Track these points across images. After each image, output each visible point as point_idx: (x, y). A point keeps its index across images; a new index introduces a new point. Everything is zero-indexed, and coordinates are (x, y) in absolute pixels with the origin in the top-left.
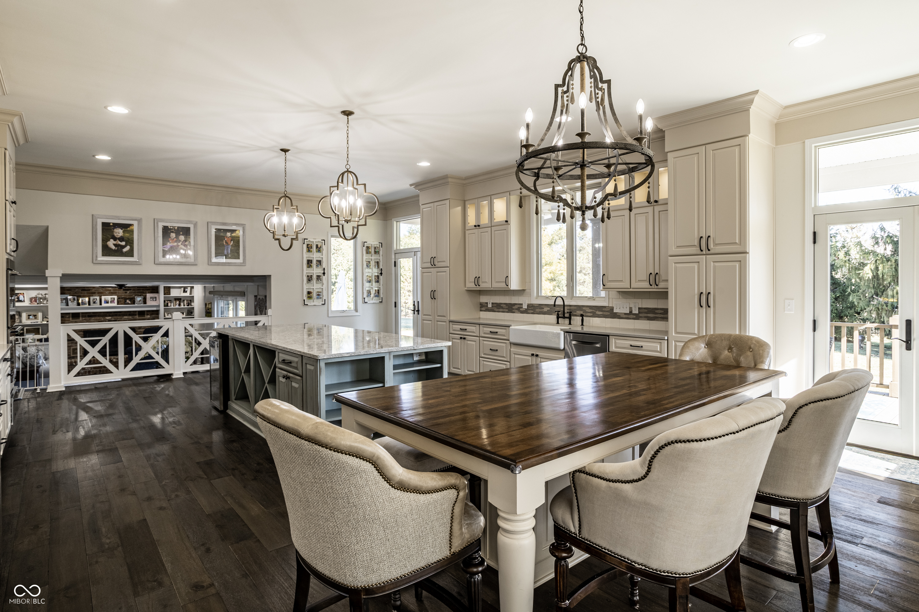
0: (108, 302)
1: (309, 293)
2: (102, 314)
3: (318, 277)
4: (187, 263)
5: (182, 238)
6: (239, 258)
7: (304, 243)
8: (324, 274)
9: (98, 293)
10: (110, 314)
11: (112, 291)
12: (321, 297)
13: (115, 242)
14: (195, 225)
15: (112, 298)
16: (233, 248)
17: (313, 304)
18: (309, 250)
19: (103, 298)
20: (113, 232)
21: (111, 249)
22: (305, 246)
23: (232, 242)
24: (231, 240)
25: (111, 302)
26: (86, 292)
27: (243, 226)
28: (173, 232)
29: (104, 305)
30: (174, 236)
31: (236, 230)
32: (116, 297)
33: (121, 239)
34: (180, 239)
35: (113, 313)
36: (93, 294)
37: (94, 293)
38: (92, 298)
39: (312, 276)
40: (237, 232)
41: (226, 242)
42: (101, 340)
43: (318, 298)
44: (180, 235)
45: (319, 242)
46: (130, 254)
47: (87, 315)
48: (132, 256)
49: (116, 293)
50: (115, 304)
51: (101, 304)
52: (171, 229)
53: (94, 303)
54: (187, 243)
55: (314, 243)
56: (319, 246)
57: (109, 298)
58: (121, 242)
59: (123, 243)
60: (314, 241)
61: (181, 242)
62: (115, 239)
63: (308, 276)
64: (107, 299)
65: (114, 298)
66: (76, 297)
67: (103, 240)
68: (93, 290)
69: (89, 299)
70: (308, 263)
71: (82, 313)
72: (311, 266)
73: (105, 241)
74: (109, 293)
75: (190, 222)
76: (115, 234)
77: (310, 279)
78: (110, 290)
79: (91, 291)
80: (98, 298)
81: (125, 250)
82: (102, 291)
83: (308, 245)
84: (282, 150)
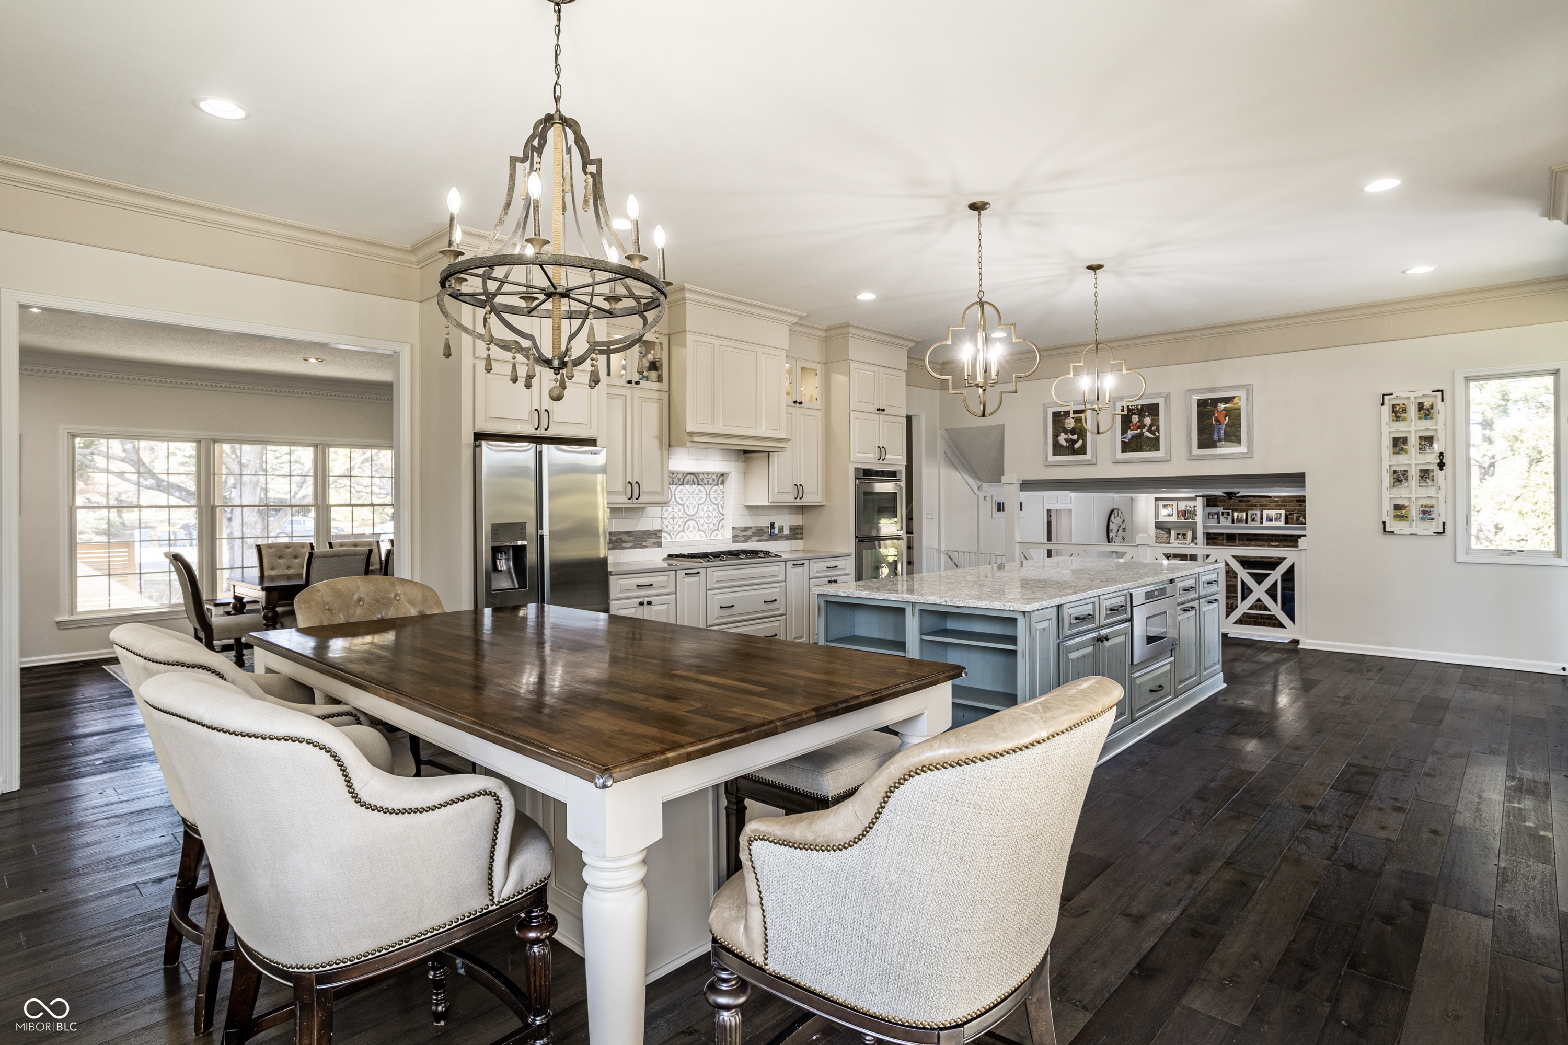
0: (1271, 520)
1: (1397, 507)
2: (1266, 537)
3: (1425, 474)
4: (1153, 460)
5: (1148, 421)
6: (1239, 445)
7: (1383, 404)
8: (1441, 465)
9: (1261, 505)
10: (1278, 538)
11: (1280, 503)
12: (1433, 516)
13: (1066, 437)
14: (1168, 397)
15: (1277, 514)
16: (1228, 429)
17: (1408, 531)
18: (1397, 417)
19: (1265, 512)
20: (1064, 423)
21: (1062, 446)
22: (1386, 410)
23: (1227, 418)
24: (1226, 416)
25: (1276, 520)
26: (1244, 504)
27: (1248, 388)
28: (1135, 414)
29: (1266, 523)
30: (1137, 420)
31: (1234, 397)
32: (1283, 512)
33: (1073, 431)
34: (1145, 422)
35: (1281, 537)
36: (1253, 506)
37: (1255, 505)
38: (1250, 513)
39: (1406, 471)
40: (1236, 400)
41: (1217, 420)
43: (1423, 519)
44: (1145, 416)
45: (1424, 396)
46: (1082, 451)
47: (1245, 537)
48: (1085, 453)
49: (1285, 506)
50: (1282, 523)
51: (1261, 523)
52: (1133, 409)
53: (1253, 520)
54: (1154, 428)
55: (1413, 399)
56: (1427, 405)
57: (1273, 513)
58: (1072, 435)
59: (1075, 437)
60: (1412, 395)
61: (1147, 428)
62: (1066, 432)
63: (1395, 472)
64: (1270, 515)
65: (1281, 514)
66: (1231, 511)
67: (1053, 435)
68: (1254, 501)
69: (1247, 514)
70: (1395, 445)
71: (1239, 534)
72: (1402, 449)
73: (1056, 436)
74: (1276, 506)
75: (1158, 395)
76: (1066, 426)
77: (1399, 477)
78: (1278, 501)
79: (1250, 503)
80: (1259, 513)
81: (1077, 446)
82: (1265, 503)
83: (1394, 406)
84: (1090, 268)
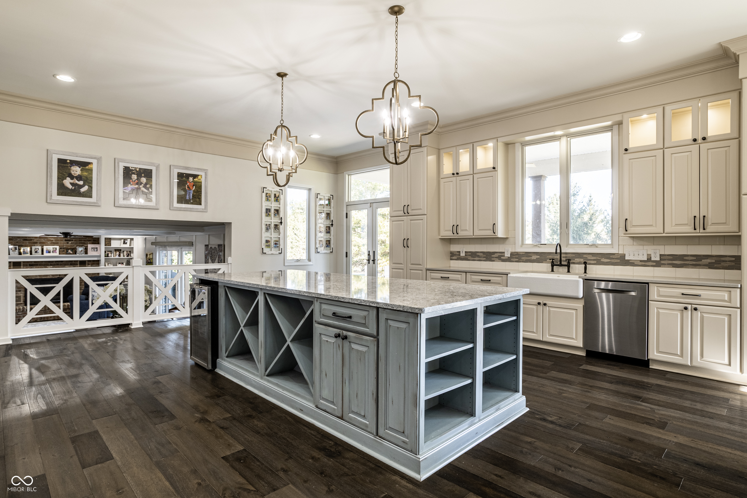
0: (49, 252)
1: (267, 241)
2: (44, 263)
3: (276, 226)
4: (149, 207)
5: (144, 180)
6: (201, 204)
7: (263, 192)
8: (281, 223)
9: (40, 243)
10: (52, 263)
11: (54, 241)
12: (278, 246)
13: (72, 181)
14: (158, 167)
15: (54, 248)
16: (195, 194)
17: (270, 252)
18: (268, 199)
19: (45, 247)
20: (70, 169)
21: (67, 188)
22: (264, 195)
23: (194, 187)
24: (193, 186)
25: (53, 252)
26: (27, 242)
27: (206, 171)
28: (134, 173)
29: (45, 254)
30: (136, 178)
31: (198, 175)
32: (58, 247)
33: (79, 178)
34: (142, 181)
35: (54, 263)
36: (35, 243)
37: (36, 243)
38: (33, 248)
39: (270, 225)
40: (199, 177)
41: (188, 187)
42: (54, 287)
43: (275, 247)
44: (141, 177)
45: (277, 191)
46: (88, 194)
47: (28, 264)
48: (91, 197)
49: (58, 243)
50: (57, 254)
51: (43, 254)
52: (132, 170)
53: (36, 252)
54: (148, 186)
55: (273, 192)
56: (277, 195)
57: (51, 248)
58: (79, 181)
59: (81, 183)
60: (273, 190)
61: (143, 185)
62: (72, 177)
63: (266, 225)
64: (49, 249)
65: (56, 248)
66: (17, 247)
67: (58, 178)
68: (35, 240)
69: (31, 249)
70: (266, 212)
71: (24, 262)
72: (269, 214)
73: (61, 178)
74: (51, 243)
75: (152, 164)
76: (72, 173)
77: (268, 228)
78: (52, 240)
79: (33, 241)
80: (40, 248)
81: (83, 190)
82: (44, 241)
83: (267, 194)
84: (279, 75)
